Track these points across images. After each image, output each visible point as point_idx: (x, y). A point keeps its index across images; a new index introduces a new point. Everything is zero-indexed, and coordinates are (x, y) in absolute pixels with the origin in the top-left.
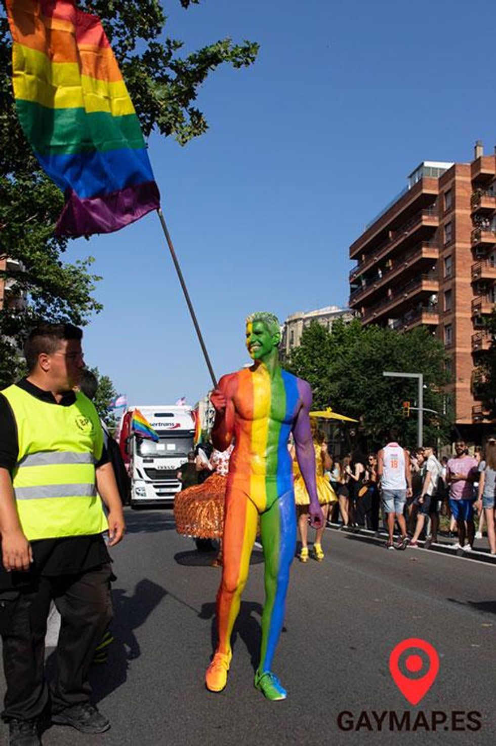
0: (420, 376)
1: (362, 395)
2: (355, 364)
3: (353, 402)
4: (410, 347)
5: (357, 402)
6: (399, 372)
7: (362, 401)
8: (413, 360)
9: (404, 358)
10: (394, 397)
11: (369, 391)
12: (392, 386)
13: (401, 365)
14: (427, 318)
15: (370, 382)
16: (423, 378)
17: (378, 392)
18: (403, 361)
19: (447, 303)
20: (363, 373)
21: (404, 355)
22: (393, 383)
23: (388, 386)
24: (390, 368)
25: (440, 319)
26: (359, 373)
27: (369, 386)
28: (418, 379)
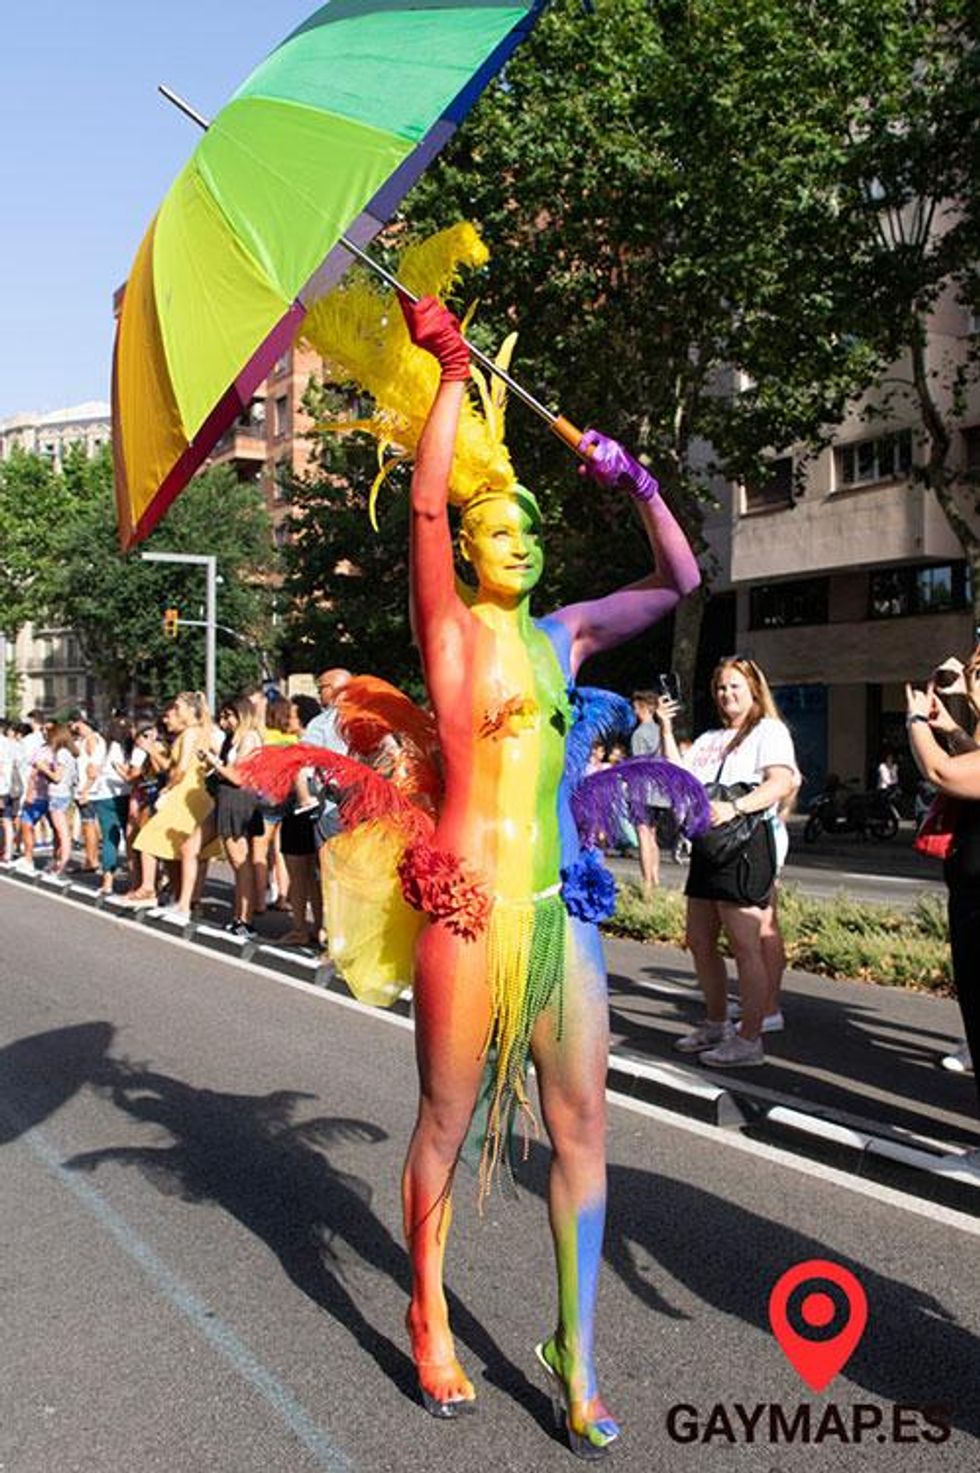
0: (211, 561)
1: (110, 592)
2: (98, 533)
3: (96, 604)
4: (200, 504)
5: (104, 605)
6: (179, 552)
7: (111, 603)
8: (205, 528)
9: (188, 525)
10: (170, 597)
11: (125, 585)
12: (165, 578)
13: (182, 537)
14: (244, 447)
15: (127, 568)
16: (218, 565)
17: (140, 588)
18: (185, 530)
19: (280, 421)
20: (112, 551)
21: (188, 518)
22: (166, 572)
23: (158, 576)
24: (163, 543)
25: (269, 448)
26: (105, 551)
27: (125, 575)
28: (205, 566)
